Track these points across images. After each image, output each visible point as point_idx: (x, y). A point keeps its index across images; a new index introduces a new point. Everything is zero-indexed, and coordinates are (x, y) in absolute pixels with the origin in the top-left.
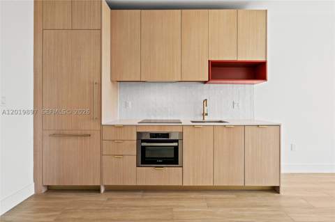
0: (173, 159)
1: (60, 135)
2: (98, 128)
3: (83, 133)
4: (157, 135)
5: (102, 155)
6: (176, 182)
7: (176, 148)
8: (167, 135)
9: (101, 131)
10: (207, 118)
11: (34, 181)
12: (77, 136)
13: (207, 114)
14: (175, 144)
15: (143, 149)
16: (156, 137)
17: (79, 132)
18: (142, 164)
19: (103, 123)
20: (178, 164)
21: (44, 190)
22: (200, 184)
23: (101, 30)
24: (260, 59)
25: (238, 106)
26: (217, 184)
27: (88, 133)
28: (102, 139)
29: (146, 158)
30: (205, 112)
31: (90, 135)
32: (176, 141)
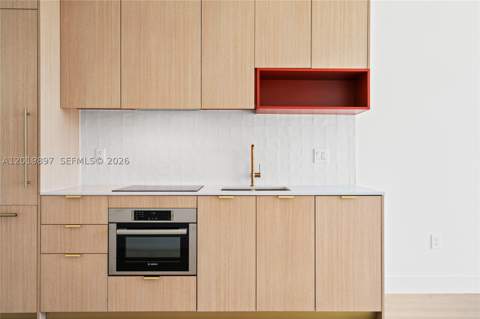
2: (33, 201)
3: (4, 210)
4: (147, 214)
5: (40, 253)
7: (185, 239)
8: (167, 214)
9: (39, 207)
13: (258, 175)
14: (183, 231)
15: (121, 239)
18: (118, 270)
19: (43, 191)
20: (187, 269)
22: (231, 308)
23: (38, 9)
26: (263, 308)
27: (14, 210)
28: (40, 224)
29: (128, 260)
30: (256, 171)
31: (17, 216)
32: (185, 225)
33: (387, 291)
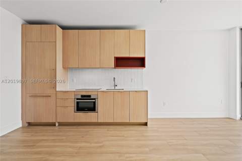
0: (93, 108)
1: (35, 96)
3: (47, 95)
5: (56, 106)
6: (94, 120)
7: (94, 103)
8: (90, 96)
9: (56, 94)
10: (116, 88)
11: (22, 119)
12: (44, 96)
13: (116, 86)
14: (94, 101)
15: (78, 103)
16: (84, 97)
17: (45, 95)
18: (77, 110)
19: (57, 90)
20: (95, 111)
21: (27, 125)
22: (107, 121)
23: (56, 42)
24: (141, 56)
25: (134, 81)
26: (115, 121)
27: (49, 95)
28: (56, 98)
29: (79, 108)
31: (50, 96)
32: (95, 99)
33: (149, 117)
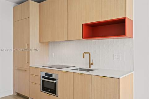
0: (54, 91)
5: (30, 82)
8: (51, 75)
11: (13, 89)
13: (92, 64)
14: (55, 81)
15: (43, 81)
20: (56, 94)
23: (29, 17)
28: (30, 74)
